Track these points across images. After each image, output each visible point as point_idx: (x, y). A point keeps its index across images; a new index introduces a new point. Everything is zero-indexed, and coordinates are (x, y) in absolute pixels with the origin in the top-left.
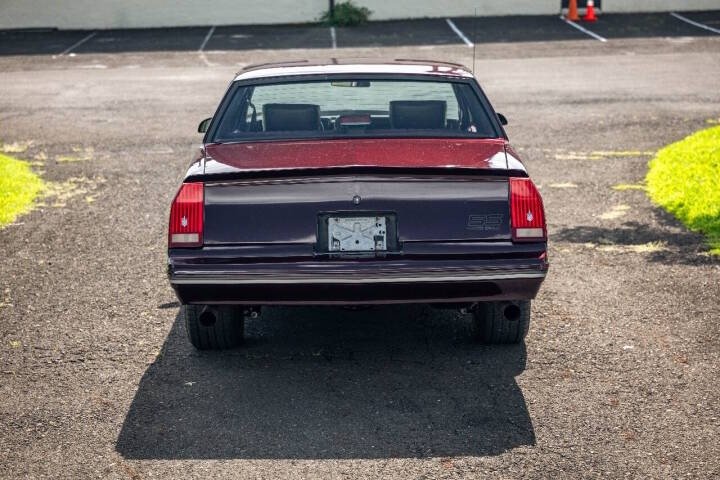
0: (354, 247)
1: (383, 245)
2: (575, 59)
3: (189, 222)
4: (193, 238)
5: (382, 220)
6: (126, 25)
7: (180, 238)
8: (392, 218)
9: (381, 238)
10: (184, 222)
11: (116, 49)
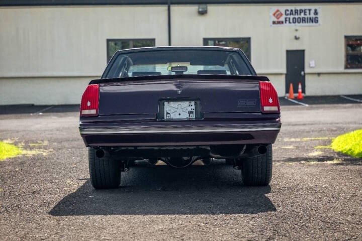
1: (193, 116)
2: (293, 112)
3: (91, 104)
4: (93, 112)
5: (193, 103)
6: (68, 103)
7: (86, 112)
8: (198, 102)
9: (192, 112)
10: (89, 104)
11: (63, 111)
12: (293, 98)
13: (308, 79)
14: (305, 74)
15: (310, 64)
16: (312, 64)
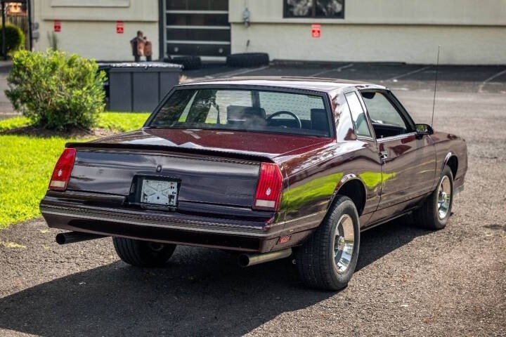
0: (156, 201)
1: (174, 202)
5: (175, 184)
7: (56, 184)
9: (173, 197)
10: (60, 174)
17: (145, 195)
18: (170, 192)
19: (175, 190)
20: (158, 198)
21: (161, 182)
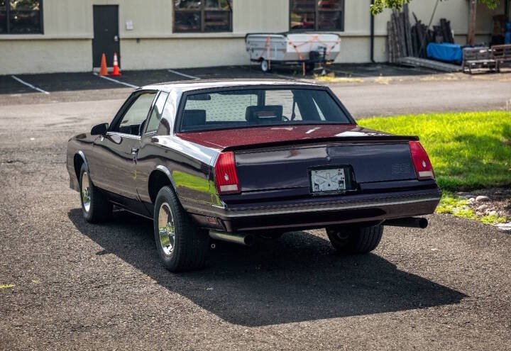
0: (328, 188)
1: (344, 186)
3: (229, 177)
4: (233, 188)
5: (342, 170)
8: (348, 170)
9: (342, 182)
10: (226, 178)
12: (106, 74)
13: (124, 47)
14: (119, 39)
15: (126, 26)
16: (130, 25)
17: (316, 184)
18: (339, 178)
19: (343, 176)
20: (329, 185)
21: (328, 171)
